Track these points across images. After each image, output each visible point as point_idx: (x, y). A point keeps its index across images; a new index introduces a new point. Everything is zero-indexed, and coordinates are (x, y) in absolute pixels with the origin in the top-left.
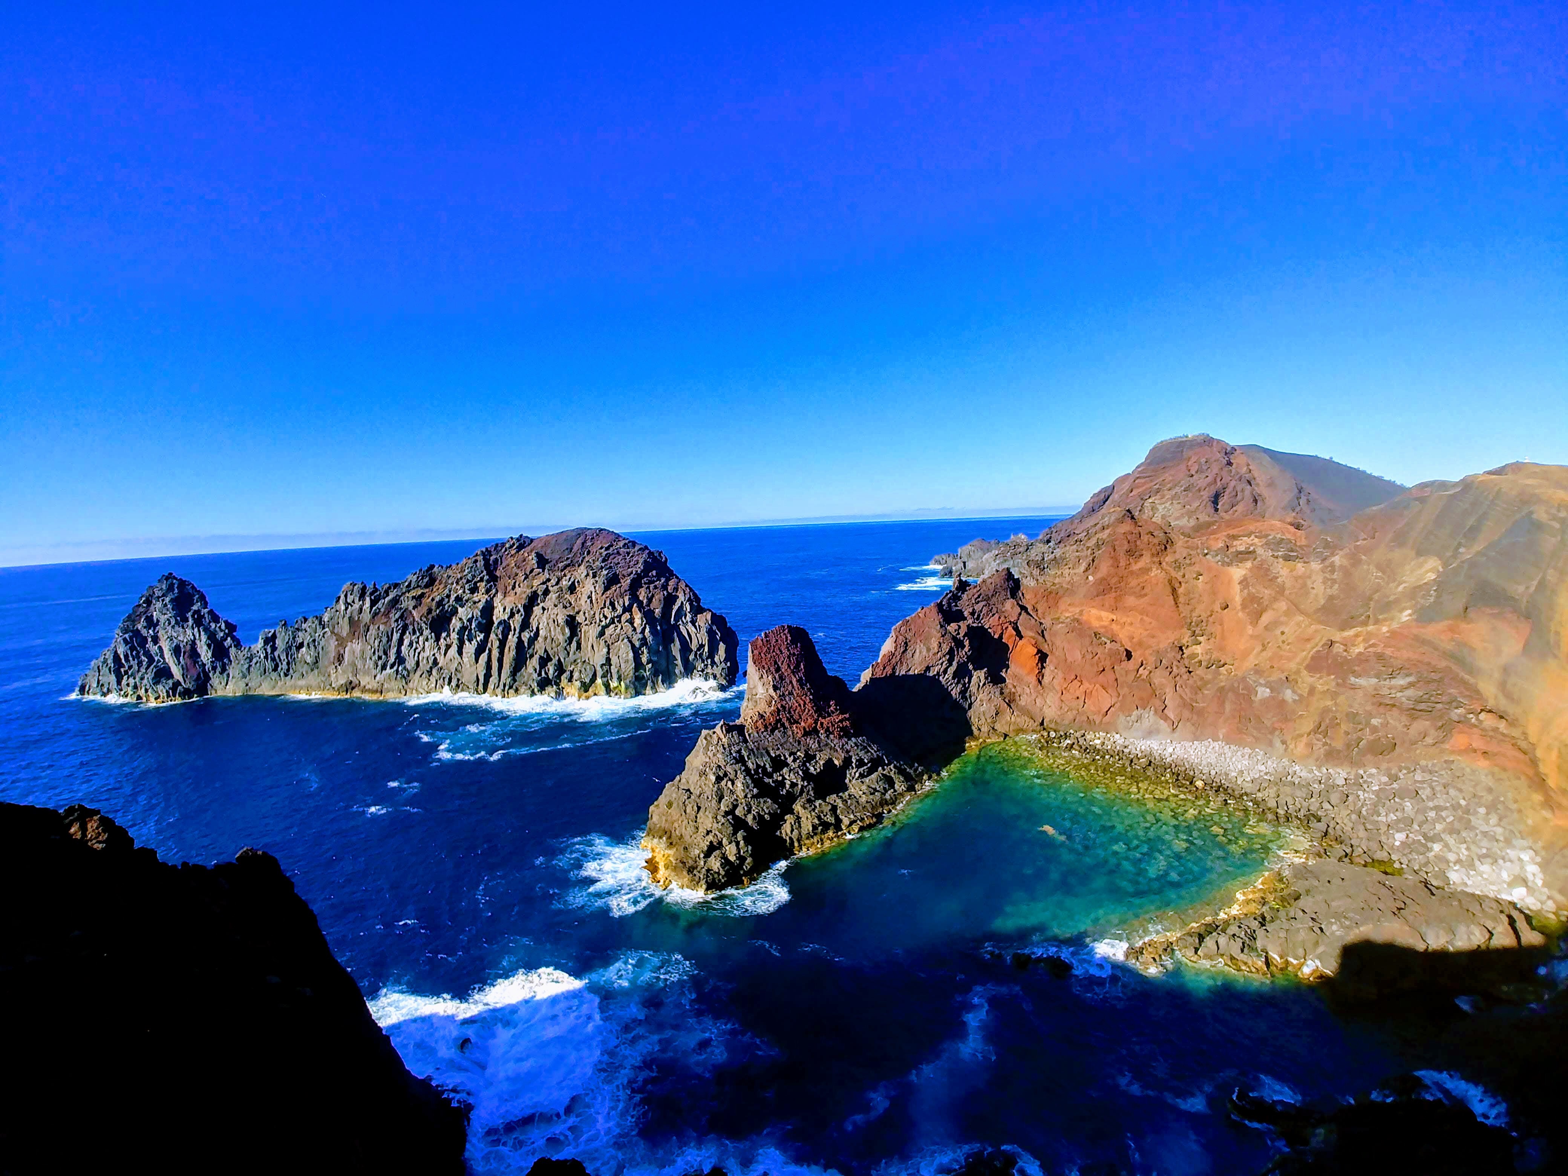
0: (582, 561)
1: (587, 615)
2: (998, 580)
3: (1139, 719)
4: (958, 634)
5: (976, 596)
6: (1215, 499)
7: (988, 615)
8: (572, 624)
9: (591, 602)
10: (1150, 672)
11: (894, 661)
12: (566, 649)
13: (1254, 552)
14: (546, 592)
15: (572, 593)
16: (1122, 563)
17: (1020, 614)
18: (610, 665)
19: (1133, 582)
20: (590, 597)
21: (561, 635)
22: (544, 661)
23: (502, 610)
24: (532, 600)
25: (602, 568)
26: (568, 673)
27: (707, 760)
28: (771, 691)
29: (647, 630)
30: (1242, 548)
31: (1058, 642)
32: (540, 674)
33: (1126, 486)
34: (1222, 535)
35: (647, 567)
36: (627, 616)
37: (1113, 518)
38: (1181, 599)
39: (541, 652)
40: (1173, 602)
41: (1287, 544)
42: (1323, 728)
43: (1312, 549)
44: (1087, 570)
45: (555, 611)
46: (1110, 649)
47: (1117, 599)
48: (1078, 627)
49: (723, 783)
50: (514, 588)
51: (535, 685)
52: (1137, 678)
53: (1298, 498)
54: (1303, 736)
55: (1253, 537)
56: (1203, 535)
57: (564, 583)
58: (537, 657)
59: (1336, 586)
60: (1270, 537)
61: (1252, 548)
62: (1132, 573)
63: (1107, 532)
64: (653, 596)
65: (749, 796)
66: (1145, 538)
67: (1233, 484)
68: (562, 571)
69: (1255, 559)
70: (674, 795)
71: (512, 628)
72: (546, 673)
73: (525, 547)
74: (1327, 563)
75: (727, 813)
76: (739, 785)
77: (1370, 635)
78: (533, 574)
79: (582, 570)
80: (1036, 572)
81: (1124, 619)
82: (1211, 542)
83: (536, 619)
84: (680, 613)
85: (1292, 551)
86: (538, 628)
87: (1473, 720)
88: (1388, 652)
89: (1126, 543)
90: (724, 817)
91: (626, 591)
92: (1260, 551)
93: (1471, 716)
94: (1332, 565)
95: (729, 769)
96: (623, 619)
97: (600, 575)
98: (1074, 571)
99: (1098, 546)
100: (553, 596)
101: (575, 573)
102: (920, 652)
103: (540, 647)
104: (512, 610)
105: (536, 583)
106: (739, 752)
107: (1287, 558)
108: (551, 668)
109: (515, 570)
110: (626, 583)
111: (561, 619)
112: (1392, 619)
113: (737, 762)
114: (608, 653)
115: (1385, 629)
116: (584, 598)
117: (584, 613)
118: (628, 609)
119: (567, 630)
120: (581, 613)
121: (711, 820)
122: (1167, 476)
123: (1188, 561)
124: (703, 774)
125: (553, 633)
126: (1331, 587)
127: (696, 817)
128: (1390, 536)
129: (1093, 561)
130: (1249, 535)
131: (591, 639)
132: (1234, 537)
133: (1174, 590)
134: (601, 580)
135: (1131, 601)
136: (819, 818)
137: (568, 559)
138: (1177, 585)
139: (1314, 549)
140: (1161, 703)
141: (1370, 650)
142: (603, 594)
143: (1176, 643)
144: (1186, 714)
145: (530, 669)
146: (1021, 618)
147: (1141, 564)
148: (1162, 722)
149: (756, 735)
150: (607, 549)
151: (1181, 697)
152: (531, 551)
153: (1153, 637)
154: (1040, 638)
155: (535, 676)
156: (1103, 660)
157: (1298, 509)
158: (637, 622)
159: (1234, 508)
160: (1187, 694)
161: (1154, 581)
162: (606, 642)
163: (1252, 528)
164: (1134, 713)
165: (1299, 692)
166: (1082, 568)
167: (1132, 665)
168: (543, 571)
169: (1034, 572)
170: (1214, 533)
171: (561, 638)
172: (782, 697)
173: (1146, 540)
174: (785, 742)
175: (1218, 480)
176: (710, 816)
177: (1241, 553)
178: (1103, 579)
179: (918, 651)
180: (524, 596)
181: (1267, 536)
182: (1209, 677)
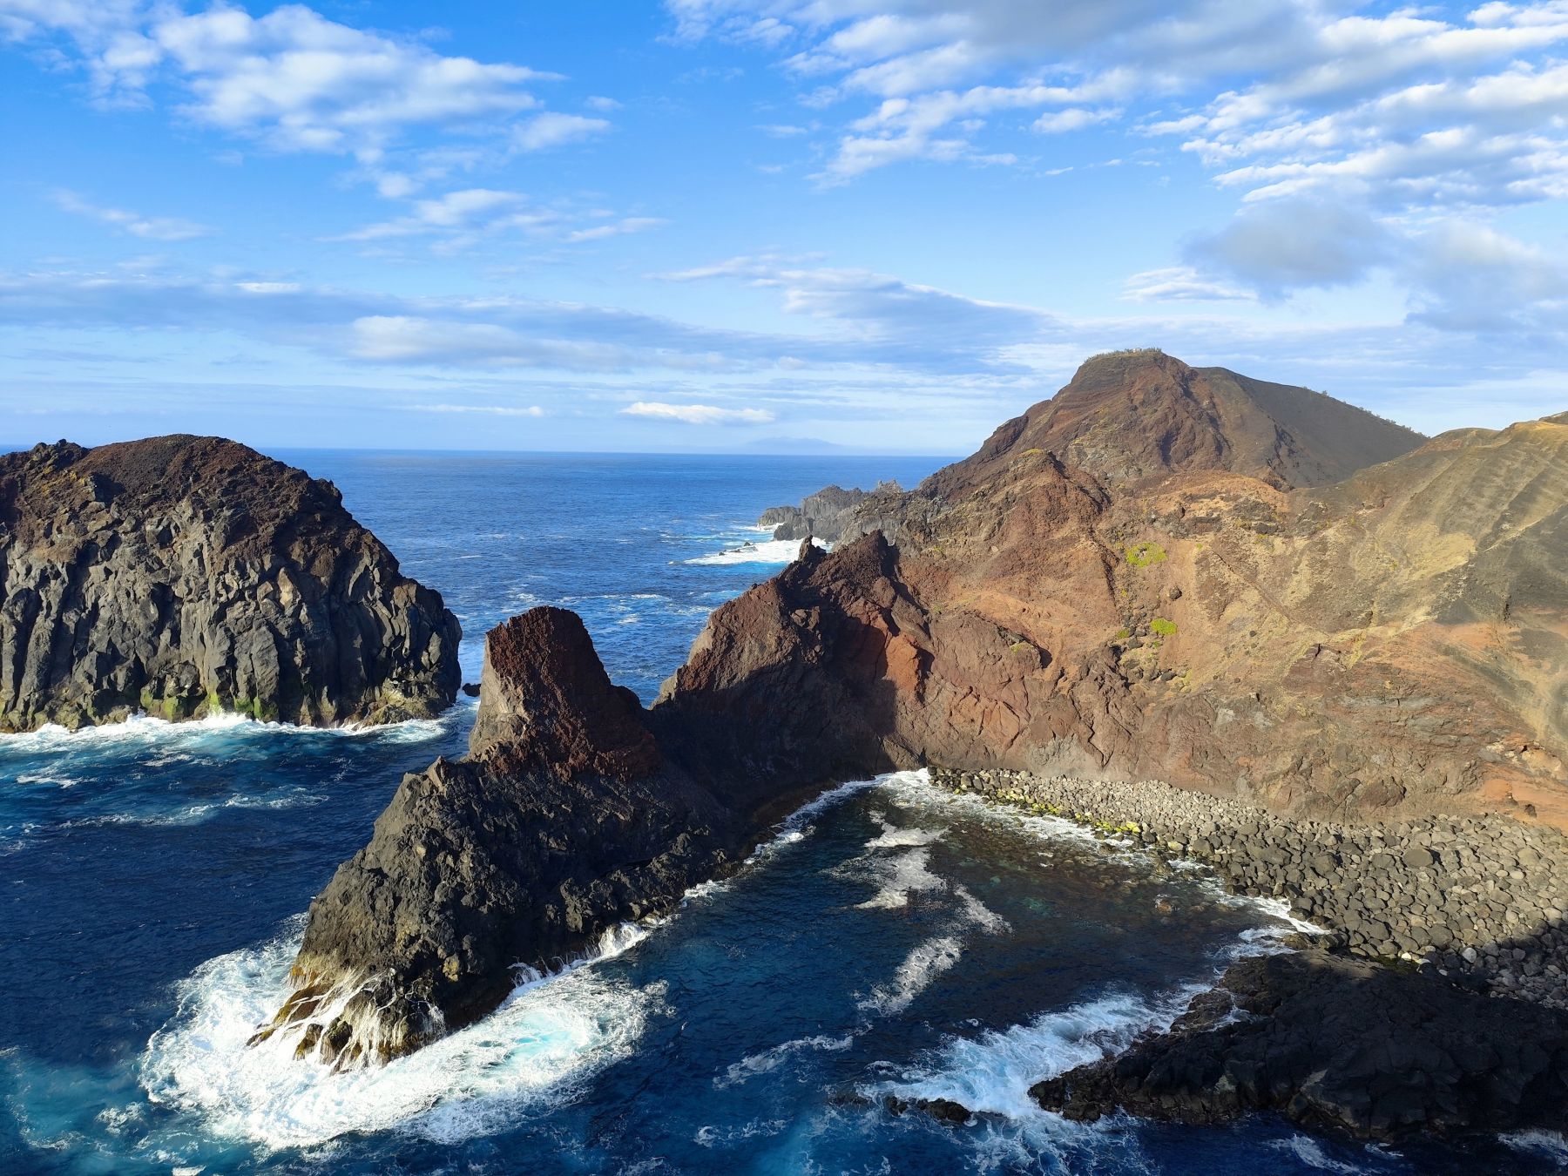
0: (184, 492)
1: (192, 584)
2: (865, 548)
3: (1058, 750)
4: (807, 625)
5: (832, 571)
6: (1165, 444)
7: (849, 599)
8: (163, 598)
9: (201, 562)
10: (1073, 685)
11: (711, 665)
12: (150, 641)
13: (1218, 519)
14: (114, 542)
15: (163, 546)
16: (1040, 530)
17: (894, 599)
18: (235, 669)
19: (1054, 558)
20: (198, 553)
21: (141, 617)
22: (109, 661)
23: (23, 571)
24: (84, 557)
25: (222, 505)
26: (155, 683)
27: (413, 821)
28: (521, 711)
29: (303, 613)
30: (1202, 514)
31: (947, 640)
32: (98, 686)
33: (1044, 418)
34: (1176, 496)
35: (306, 506)
36: (267, 587)
37: (1029, 464)
38: (1119, 585)
39: (102, 647)
40: (1106, 587)
41: (1263, 510)
42: (1304, 766)
43: (1296, 519)
44: (990, 537)
45: (131, 576)
46: (1019, 651)
47: (1032, 580)
48: (974, 618)
49: (440, 858)
50: (48, 534)
51: (87, 704)
52: (1054, 694)
53: (1277, 448)
54: (1278, 775)
55: (1218, 499)
56: (1151, 493)
57: (148, 528)
58: (94, 654)
59: (1328, 571)
60: (1242, 500)
61: (1215, 515)
62: (1052, 544)
63: (1019, 484)
64: (315, 555)
65: (483, 876)
66: (1072, 495)
67: (1189, 423)
68: (145, 507)
69: (1219, 530)
70: (354, 882)
71: (44, 604)
72: (109, 682)
73: (72, 463)
74: (1316, 539)
75: (443, 907)
76: (466, 860)
77: (1374, 640)
78: (88, 510)
79: (185, 508)
80: (919, 538)
81: (1039, 609)
82: (1162, 504)
83: (92, 590)
84: (364, 582)
85: (1270, 520)
86: (95, 605)
87: (1514, 760)
88: (1396, 663)
89: (1045, 500)
90: (439, 912)
91: (265, 546)
92: (1226, 519)
93: (1511, 754)
94: (1323, 542)
95: (449, 835)
96: (260, 592)
97: (218, 517)
98: (971, 539)
99: (1008, 502)
100: (125, 552)
101: (171, 512)
102: (751, 652)
103: (99, 637)
104: (43, 571)
105: (93, 526)
106: (467, 806)
107: (1263, 530)
108: (121, 675)
109: (50, 502)
110: (267, 530)
111: (141, 590)
112: (1403, 618)
113: (462, 825)
114: (232, 648)
115: (1391, 632)
116: (188, 554)
117: (187, 582)
118: (269, 576)
119: (153, 610)
120: (182, 580)
121: (417, 918)
122: (1101, 408)
123: (1129, 530)
124: (404, 845)
125: (125, 615)
126: (1320, 572)
127: (392, 916)
128: (1404, 503)
129: (1000, 524)
130: (1212, 496)
131: (198, 626)
132: (1193, 498)
133: (1109, 570)
134: (219, 525)
135: (1049, 583)
136: (593, 906)
137: (156, 486)
138: (1113, 562)
139: (1300, 519)
140: (1086, 729)
141: (1372, 659)
142: (223, 550)
143: (1109, 643)
144: (1121, 743)
145: (79, 677)
146: (896, 604)
147: (1065, 532)
148: (1087, 756)
149: (495, 779)
150: (232, 473)
151: (1115, 721)
152: (84, 470)
153: (1078, 635)
154: (922, 634)
155: (89, 688)
156: (1008, 667)
157: (1276, 462)
158: (286, 596)
159: (1190, 458)
160: (1124, 715)
161: (1082, 557)
162: (227, 630)
163: (1217, 486)
164: (1051, 743)
165: (1274, 716)
166: (983, 535)
167: (1050, 672)
168: (108, 506)
169: (916, 538)
170: (1165, 490)
171: (141, 623)
172: (538, 720)
173: (1073, 497)
174: (542, 792)
175: (1170, 417)
176: (416, 912)
177: (1201, 520)
178: (1013, 551)
179: (746, 650)
180: (69, 549)
181: (1236, 498)
182: (1153, 692)
